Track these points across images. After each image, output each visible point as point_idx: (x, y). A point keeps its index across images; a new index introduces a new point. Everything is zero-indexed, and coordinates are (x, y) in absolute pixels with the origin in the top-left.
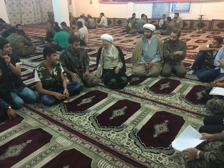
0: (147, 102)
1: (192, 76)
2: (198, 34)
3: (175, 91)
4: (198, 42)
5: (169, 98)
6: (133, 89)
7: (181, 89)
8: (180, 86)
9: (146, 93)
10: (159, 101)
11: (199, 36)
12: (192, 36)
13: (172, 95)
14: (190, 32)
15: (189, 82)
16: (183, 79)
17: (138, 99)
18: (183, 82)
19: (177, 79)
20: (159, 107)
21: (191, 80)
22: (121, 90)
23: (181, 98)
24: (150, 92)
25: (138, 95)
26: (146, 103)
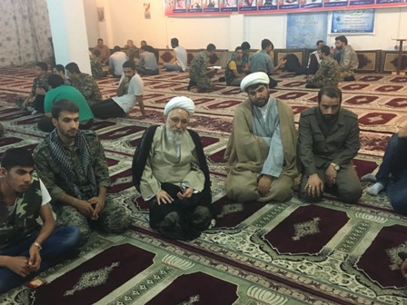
0: (256, 279)
1: (378, 198)
2: (395, 84)
3: (331, 245)
4: (393, 103)
5: (314, 266)
6: (223, 239)
7: (347, 238)
8: (346, 230)
9: (256, 252)
10: (288, 275)
11: (396, 89)
12: (381, 89)
13: (324, 256)
14: (377, 79)
15: (371, 217)
16: (354, 207)
17: (231, 270)
18: (355, 215)
19: (339, 207)
20: (285, 296)
21: (375, 209)
22: (192, 243)
23: (347, 266)
24: (266, 248)
25: (233, 256)
26: (252, 283)
